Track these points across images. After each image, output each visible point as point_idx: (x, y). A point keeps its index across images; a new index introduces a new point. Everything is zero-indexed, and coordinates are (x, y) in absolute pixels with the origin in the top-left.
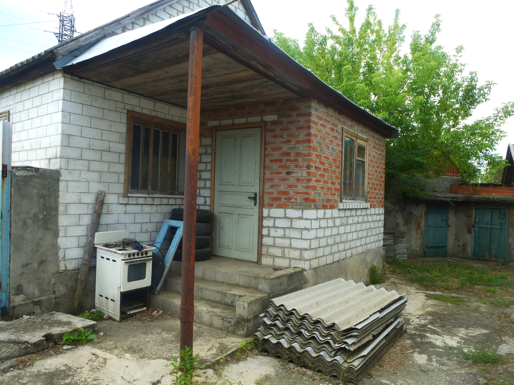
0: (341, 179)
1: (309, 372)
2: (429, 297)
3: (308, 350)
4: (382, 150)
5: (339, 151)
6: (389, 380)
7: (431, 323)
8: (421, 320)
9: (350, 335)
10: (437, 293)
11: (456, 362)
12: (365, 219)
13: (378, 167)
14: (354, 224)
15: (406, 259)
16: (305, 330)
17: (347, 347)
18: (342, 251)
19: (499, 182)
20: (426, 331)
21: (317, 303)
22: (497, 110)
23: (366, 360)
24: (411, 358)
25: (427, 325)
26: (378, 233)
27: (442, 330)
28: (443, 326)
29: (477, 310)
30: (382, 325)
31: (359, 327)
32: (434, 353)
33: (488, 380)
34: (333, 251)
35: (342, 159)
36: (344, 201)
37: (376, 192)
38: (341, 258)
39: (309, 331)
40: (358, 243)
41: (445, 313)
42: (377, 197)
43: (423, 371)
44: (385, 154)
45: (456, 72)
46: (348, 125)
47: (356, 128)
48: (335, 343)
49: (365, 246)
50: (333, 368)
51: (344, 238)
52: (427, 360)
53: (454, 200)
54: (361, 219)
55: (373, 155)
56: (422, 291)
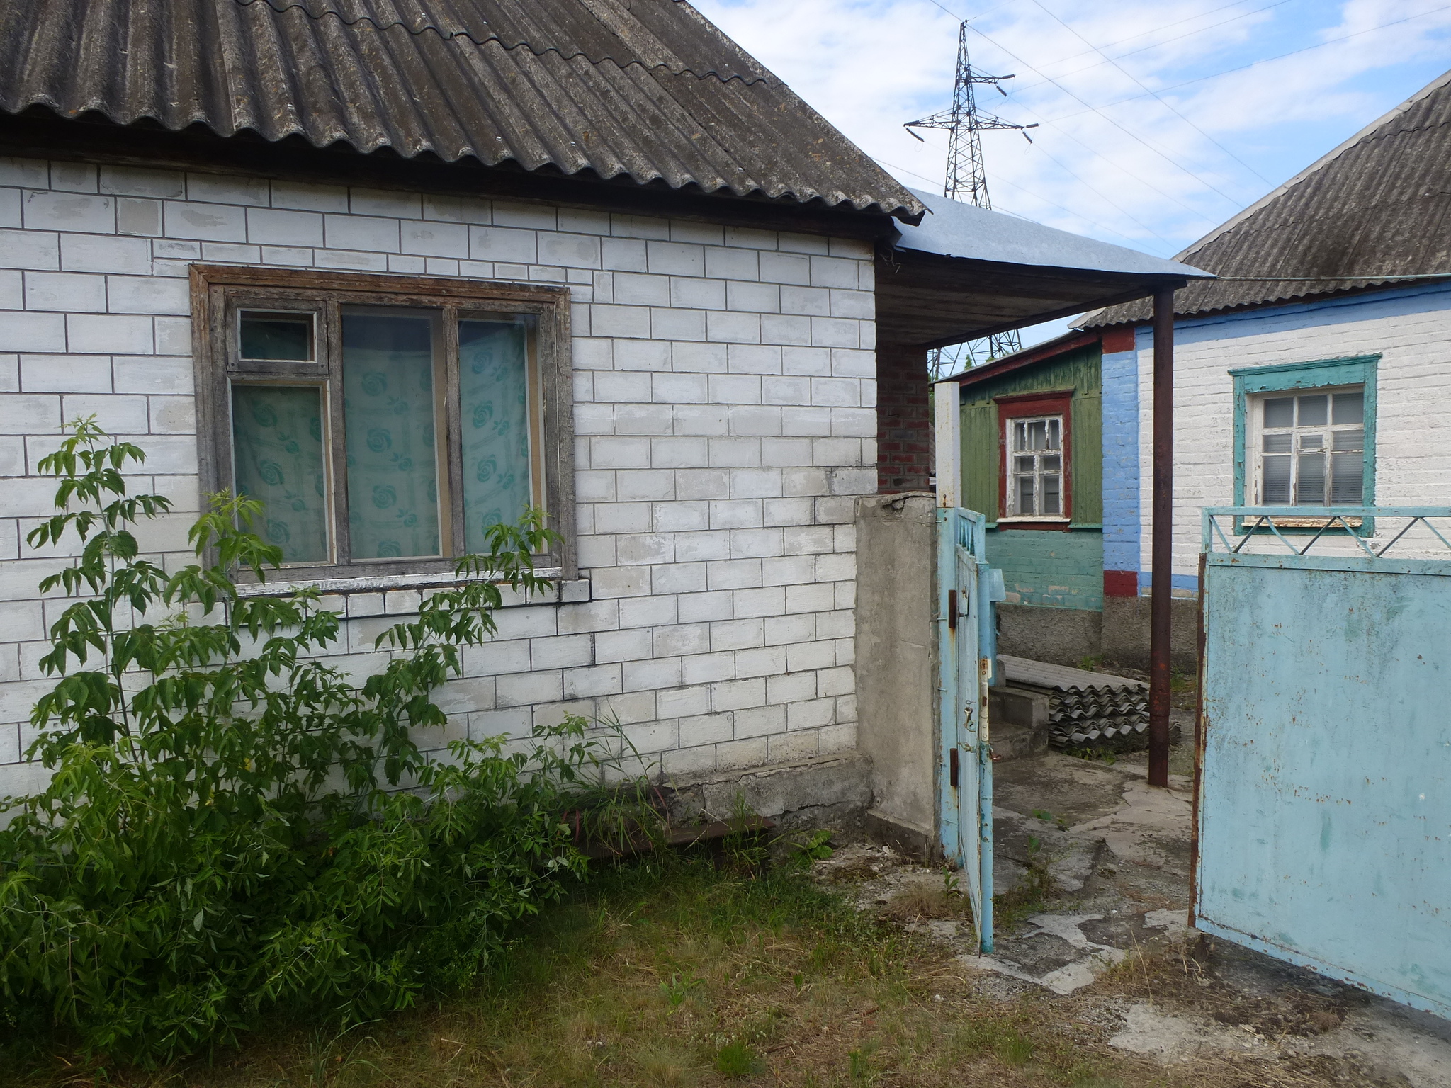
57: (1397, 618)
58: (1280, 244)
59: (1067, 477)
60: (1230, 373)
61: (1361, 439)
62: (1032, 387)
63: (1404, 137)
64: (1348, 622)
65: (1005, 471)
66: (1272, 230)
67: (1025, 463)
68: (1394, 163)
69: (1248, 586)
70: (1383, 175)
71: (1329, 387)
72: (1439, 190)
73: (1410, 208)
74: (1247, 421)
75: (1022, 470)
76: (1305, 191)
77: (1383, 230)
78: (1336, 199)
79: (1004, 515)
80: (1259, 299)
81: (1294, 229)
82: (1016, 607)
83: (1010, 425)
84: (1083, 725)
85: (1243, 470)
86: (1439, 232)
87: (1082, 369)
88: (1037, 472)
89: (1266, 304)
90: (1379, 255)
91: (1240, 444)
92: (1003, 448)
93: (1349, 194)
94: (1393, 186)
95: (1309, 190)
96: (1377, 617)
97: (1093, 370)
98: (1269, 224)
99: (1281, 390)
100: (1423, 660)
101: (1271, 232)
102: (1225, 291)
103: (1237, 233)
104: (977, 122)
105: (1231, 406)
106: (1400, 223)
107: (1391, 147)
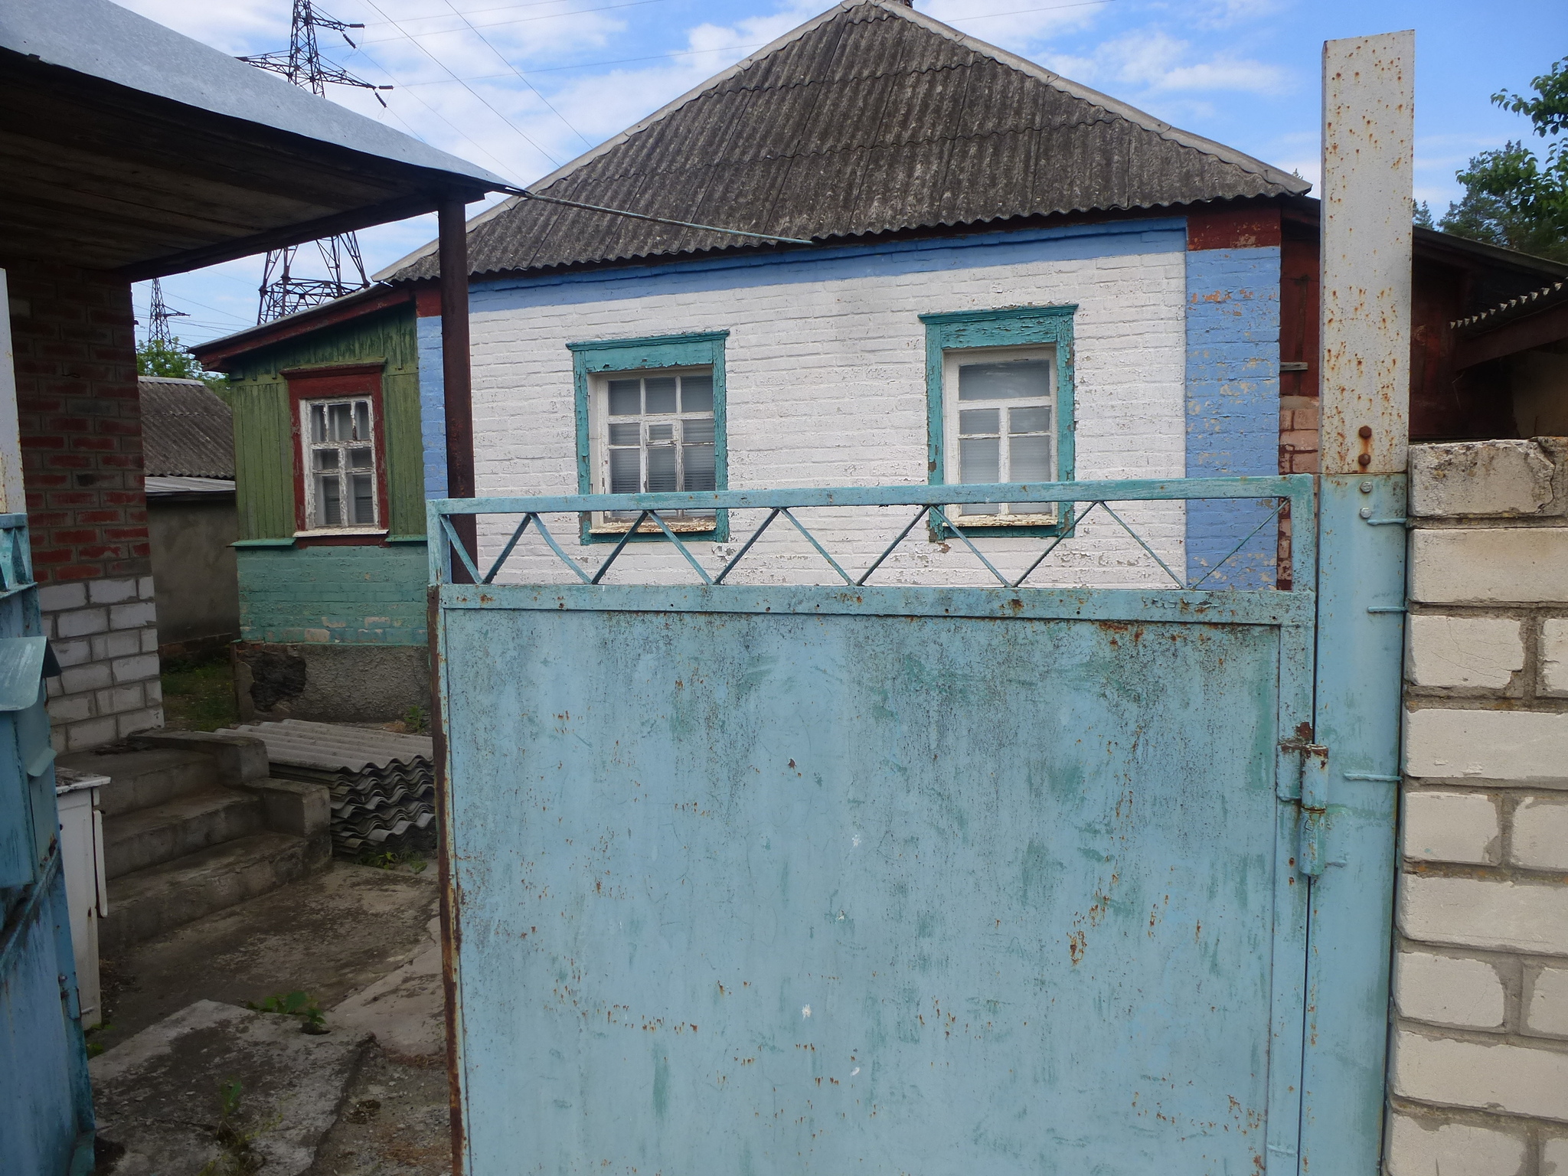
57: (753, 695)
58: (620, 196)
59: (381, 477)
60: (568, 346)
61: (712, 430)
62: (331, 358)
63: (745, 96)
64: (675, 706)
65: (301, 469)
66: (611, 180)
67: (327, 458)
68: (736, 121)
69: (511, 645)
70: (726, 132)
71: (676, 368)
72: (779, 154)
73: (752, 169)
74: (590, 406)
75: (324, 467)
76: (646, 141)
77: (727, 190)
78: (679, 152)
79: (303, 528)
80: (597, 257)
81: (635, 182)
82: (325, 648)
83: (305, 408)
84: (386, 817)
85: (588, 466)
86: (781, 196)
87: (395, 337)
88: (343, 470)
89: (605, 264)
90: (723, 217)
91: (582, 434)
92: (297, 438)
93: (692, 148)
94: (736, 145)
95: (651, 141)
96: (721, 693)
97: (407, 338)
98: (608, 174)
99: (625, 370)
100: (798, 769)
101: (611, 183)
102: (560, 246)
103: (574, 181)
104: (320, 72)
105: (572, 387)
106: (743, 184)
107: (732, 104)
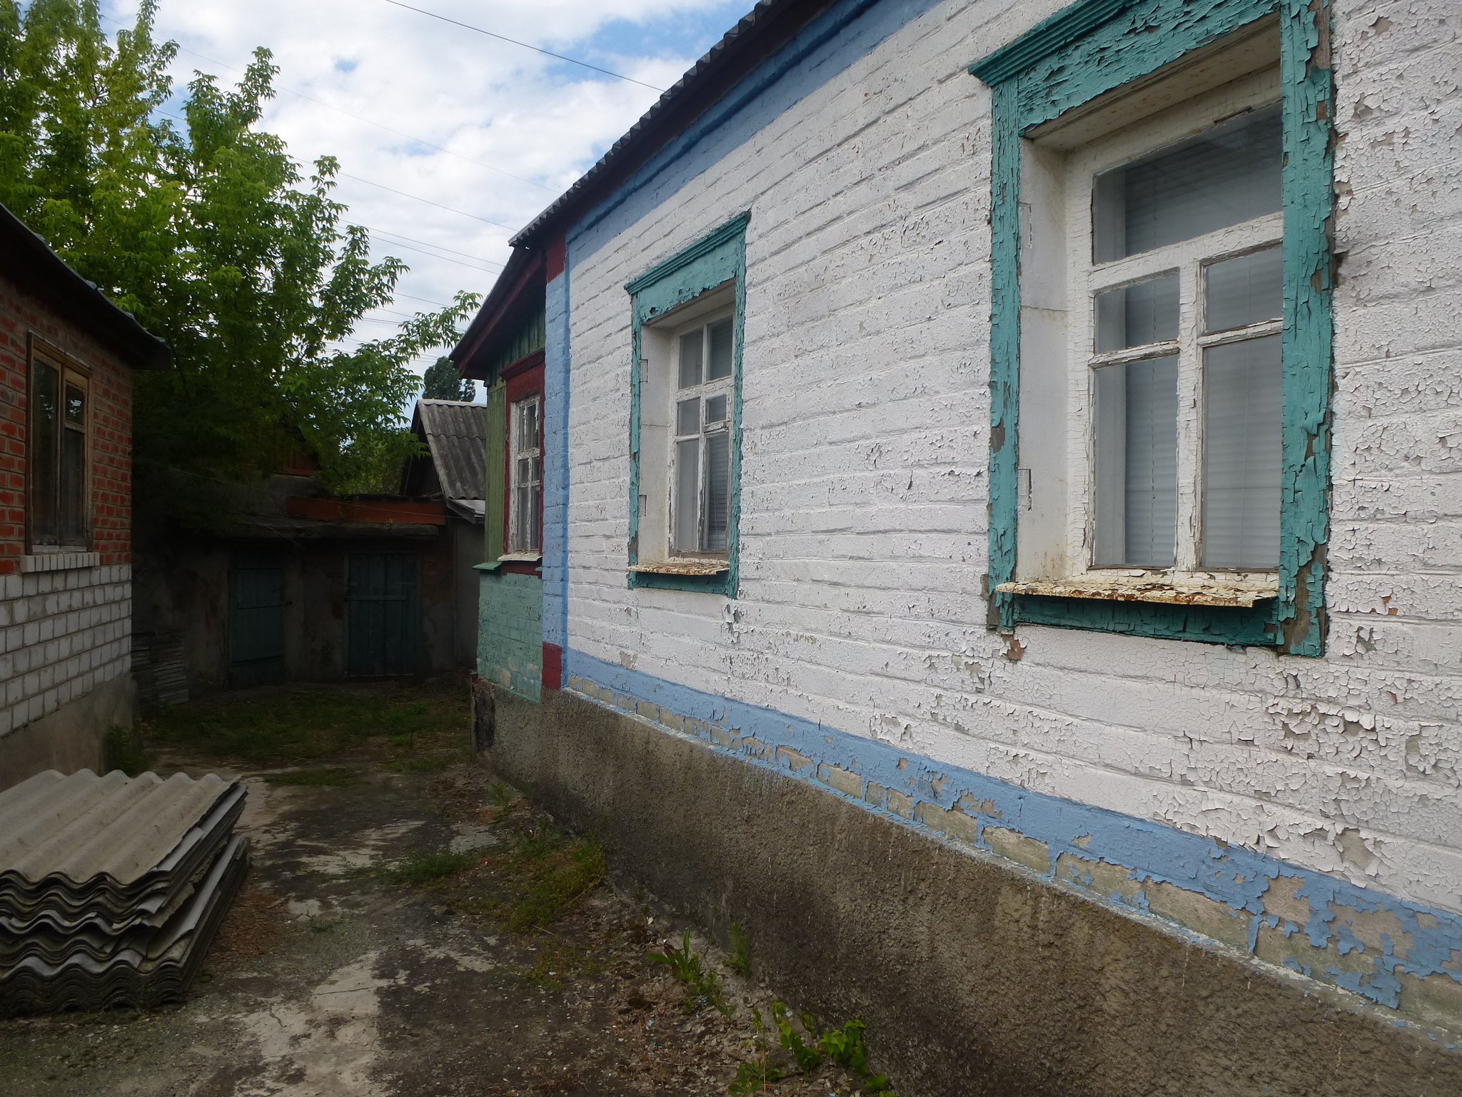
0: (27, 485)
1: (41, 1023)
2: (274, 782)
3: (30, 965)
4: (125, 402)
5: (21, 402)
6: (255, 971)
7: (301, 834)
8: (277, 835)
9: (149, 890)
10: (290, 770)
11: (381, 894)
12: (88, 597)
13: (116, 449)
14: (60, 613)
15: (186, 700)
16: (10, 916)
17: (146, 922)
18: (34, 695)
19: (393, 489)
20: (299, 854)
21: (20, 841)
22: (406, 326)
23: (194, 941)
24: (284, 914)
25: (294, 840)
26: (118, 635)
27: (331, 844)
28: (329, 835)
29: (386, 786)
30: (206, 857)
31: (168, 867)
32: (329, 891)
33: (448, 905)
34: (11, 699)
35: (27, 426)
36: (35, 548)
37: (111, 519)
38: (32, 718)
39: (21, 916)
40: (73, 668)
41: (323, 807)
42: (115, 533)
43: (320, 930)
44: (130, 414)
45: (318, 219)
46: (42, 325)
47: (61, 335)
48: (110, 923)
49: (90, 675)
50: (114, 986)
51: (37, 660)
52: (320, 908)
53: (302, 535)
54: (76, 599)
55: (103, 414)
56: (253, 773)
60: (627, 288)
65: (508, 483)
67: (523, 469)
71: (704, 295)
75: (524, 481)
79: (506, 550)
82: (504, 693)
83: (515, 412)
85: (638, 467)
88: (530, 482)
91: (635, 418)
92: (507, 447)
99: (669, 312)
105: (630, 350)
